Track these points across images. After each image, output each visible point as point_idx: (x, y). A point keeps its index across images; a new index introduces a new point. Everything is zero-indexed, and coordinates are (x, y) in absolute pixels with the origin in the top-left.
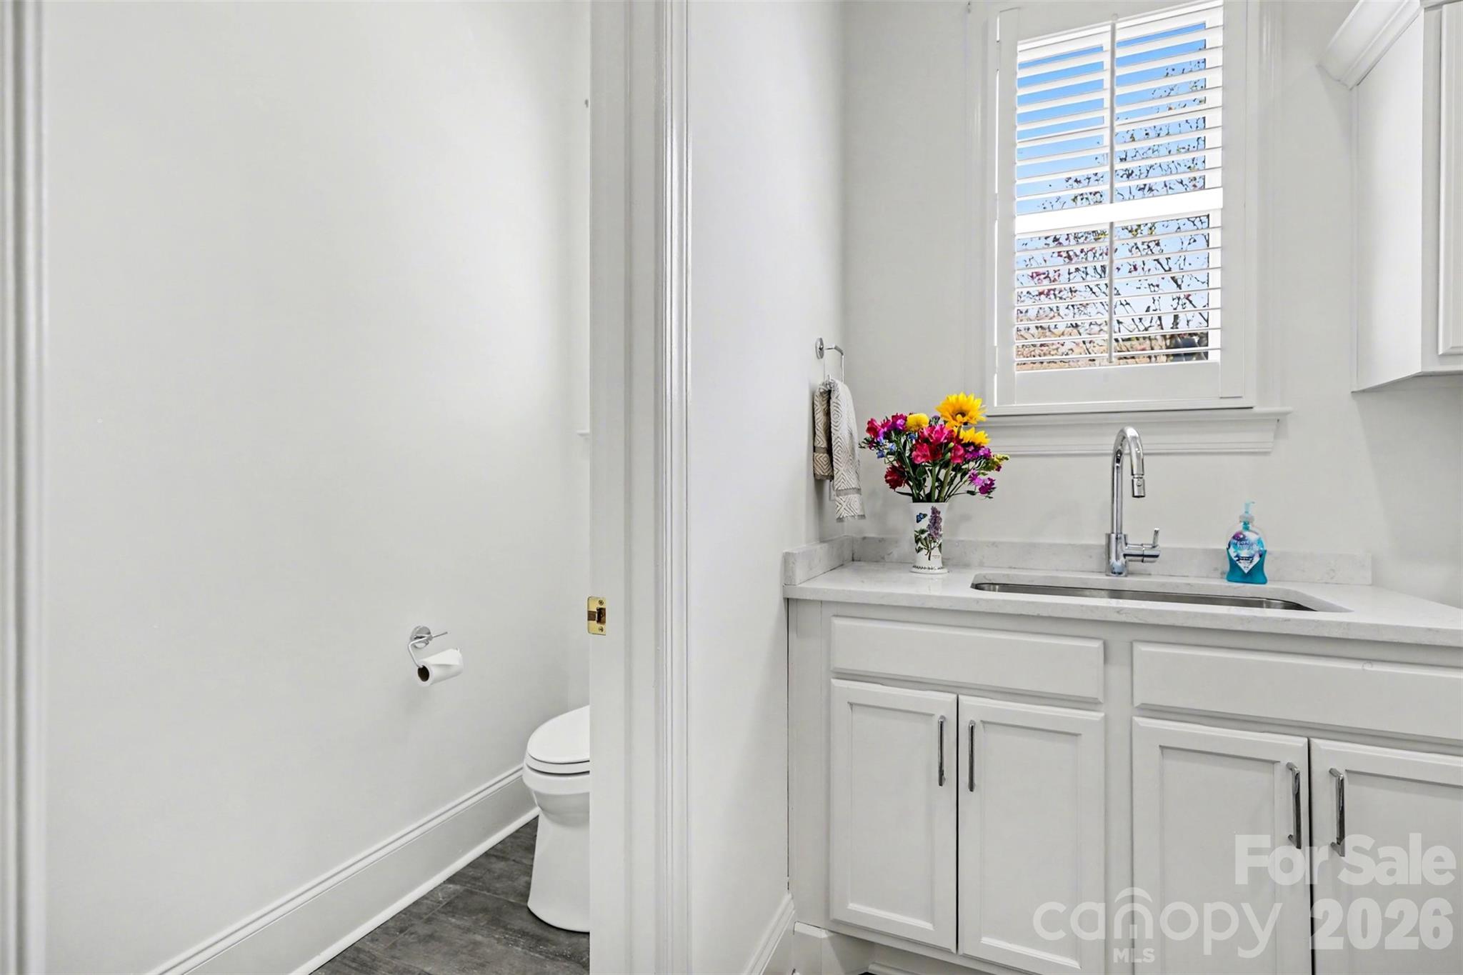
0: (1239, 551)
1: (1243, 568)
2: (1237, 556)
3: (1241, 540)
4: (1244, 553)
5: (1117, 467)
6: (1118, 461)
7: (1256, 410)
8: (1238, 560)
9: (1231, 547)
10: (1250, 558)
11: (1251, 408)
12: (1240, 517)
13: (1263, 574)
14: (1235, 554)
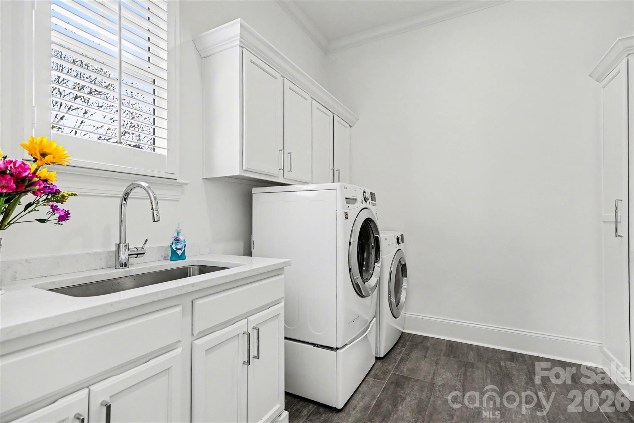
0: (177, 246)
1: (178, 253)
2: (176, 248)
3: (178, 240)
4: (179, 247)
5: (124, 203)
6: (125, 200)
7: (178, 181)
8: (176, 250)
9: (173, 244)
10: (181, 249)
11: (176, 179)
12: (176, 230)
13: (185, 255)
14: (175, 248)
